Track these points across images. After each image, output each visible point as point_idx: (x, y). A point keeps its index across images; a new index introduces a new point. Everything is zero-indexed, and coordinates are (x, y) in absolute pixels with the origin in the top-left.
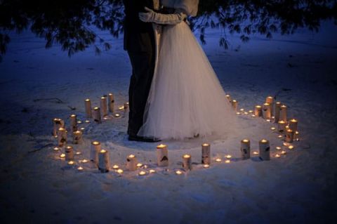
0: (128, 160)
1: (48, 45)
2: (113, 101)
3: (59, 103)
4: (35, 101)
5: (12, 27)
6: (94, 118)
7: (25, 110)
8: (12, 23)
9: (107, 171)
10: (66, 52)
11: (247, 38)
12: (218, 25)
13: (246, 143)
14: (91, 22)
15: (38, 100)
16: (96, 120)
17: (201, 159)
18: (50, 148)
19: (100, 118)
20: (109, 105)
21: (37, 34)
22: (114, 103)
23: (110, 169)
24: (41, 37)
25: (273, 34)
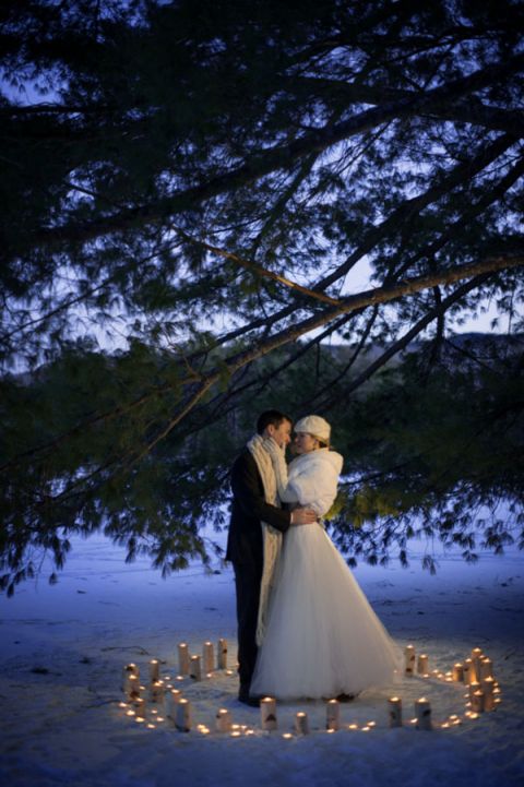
0: (218, 717)
1: (129, 558)
2: (225, 651)
3: (142, 654)
4: (104, 650)
5: (75, 527)
6: (190, 672)
7: (86, 661)
8: (77, 521)
9: (187, 730)
10: (159, 572)
11: (475, 556)
12: (419, 531)
13: (395, 702)
14: (222, 526)
15: (111, 649)
16: (192, 677)
17: (325, 722)
18: (113, 704)
19: (199, 673)
20: (219, 656)
21: (115, 540)
22: (228, 653)
23: (192, 728)
24: (121, 544)
25: (506, 548)
